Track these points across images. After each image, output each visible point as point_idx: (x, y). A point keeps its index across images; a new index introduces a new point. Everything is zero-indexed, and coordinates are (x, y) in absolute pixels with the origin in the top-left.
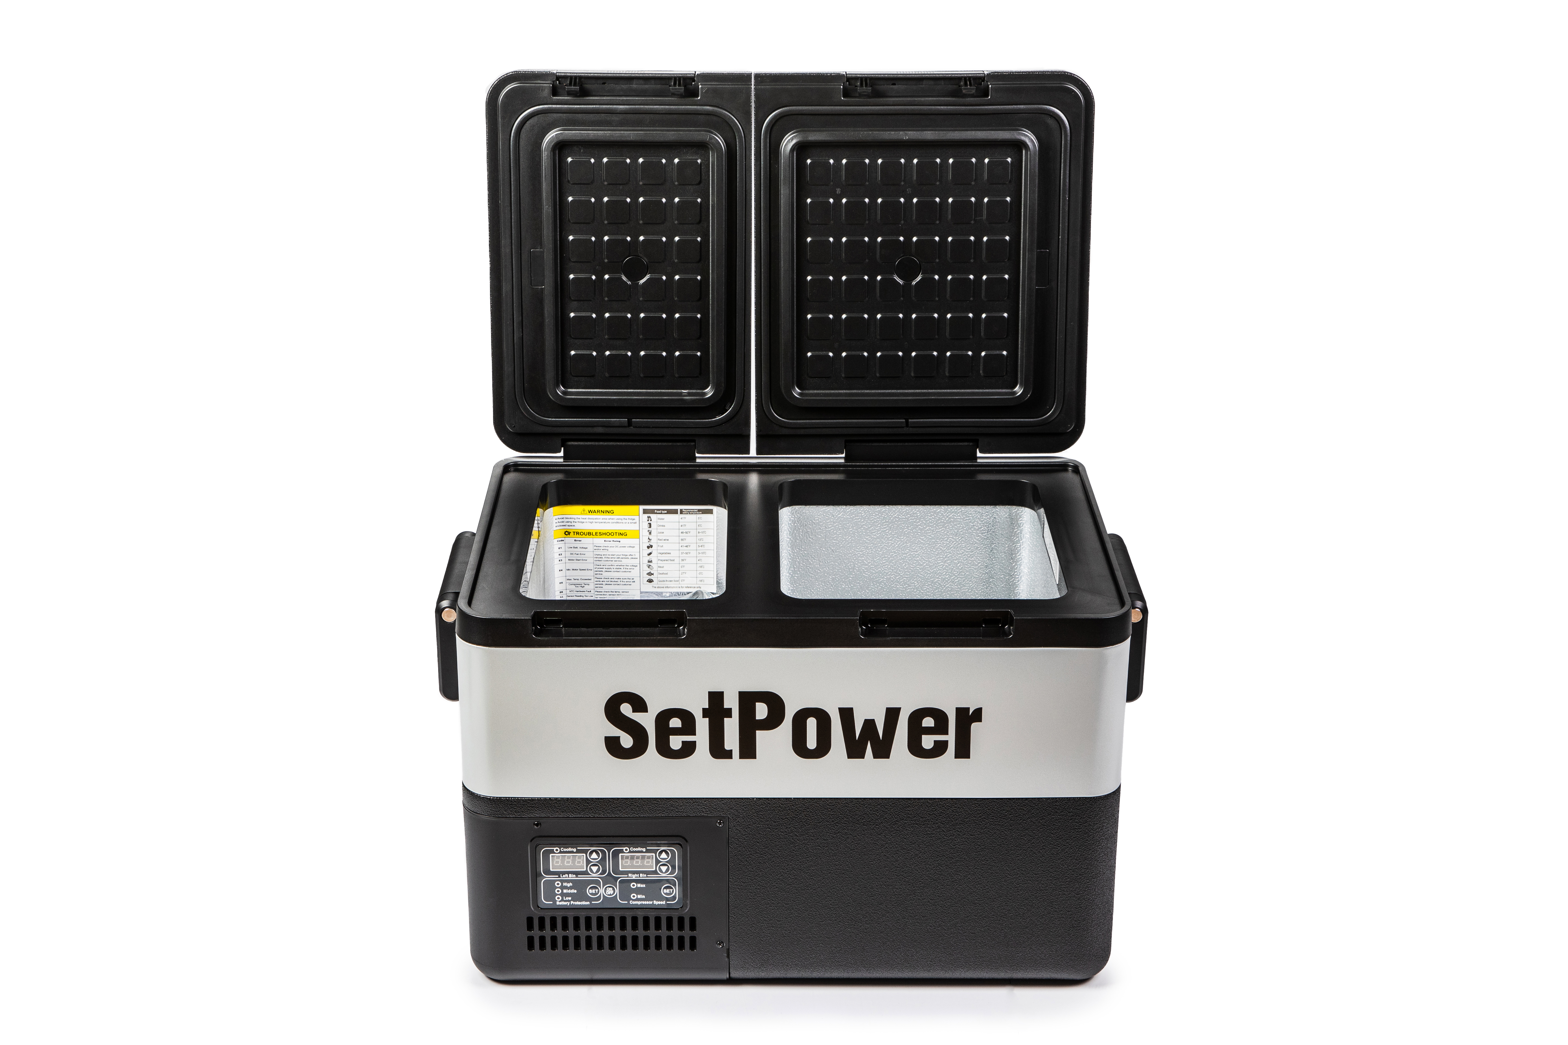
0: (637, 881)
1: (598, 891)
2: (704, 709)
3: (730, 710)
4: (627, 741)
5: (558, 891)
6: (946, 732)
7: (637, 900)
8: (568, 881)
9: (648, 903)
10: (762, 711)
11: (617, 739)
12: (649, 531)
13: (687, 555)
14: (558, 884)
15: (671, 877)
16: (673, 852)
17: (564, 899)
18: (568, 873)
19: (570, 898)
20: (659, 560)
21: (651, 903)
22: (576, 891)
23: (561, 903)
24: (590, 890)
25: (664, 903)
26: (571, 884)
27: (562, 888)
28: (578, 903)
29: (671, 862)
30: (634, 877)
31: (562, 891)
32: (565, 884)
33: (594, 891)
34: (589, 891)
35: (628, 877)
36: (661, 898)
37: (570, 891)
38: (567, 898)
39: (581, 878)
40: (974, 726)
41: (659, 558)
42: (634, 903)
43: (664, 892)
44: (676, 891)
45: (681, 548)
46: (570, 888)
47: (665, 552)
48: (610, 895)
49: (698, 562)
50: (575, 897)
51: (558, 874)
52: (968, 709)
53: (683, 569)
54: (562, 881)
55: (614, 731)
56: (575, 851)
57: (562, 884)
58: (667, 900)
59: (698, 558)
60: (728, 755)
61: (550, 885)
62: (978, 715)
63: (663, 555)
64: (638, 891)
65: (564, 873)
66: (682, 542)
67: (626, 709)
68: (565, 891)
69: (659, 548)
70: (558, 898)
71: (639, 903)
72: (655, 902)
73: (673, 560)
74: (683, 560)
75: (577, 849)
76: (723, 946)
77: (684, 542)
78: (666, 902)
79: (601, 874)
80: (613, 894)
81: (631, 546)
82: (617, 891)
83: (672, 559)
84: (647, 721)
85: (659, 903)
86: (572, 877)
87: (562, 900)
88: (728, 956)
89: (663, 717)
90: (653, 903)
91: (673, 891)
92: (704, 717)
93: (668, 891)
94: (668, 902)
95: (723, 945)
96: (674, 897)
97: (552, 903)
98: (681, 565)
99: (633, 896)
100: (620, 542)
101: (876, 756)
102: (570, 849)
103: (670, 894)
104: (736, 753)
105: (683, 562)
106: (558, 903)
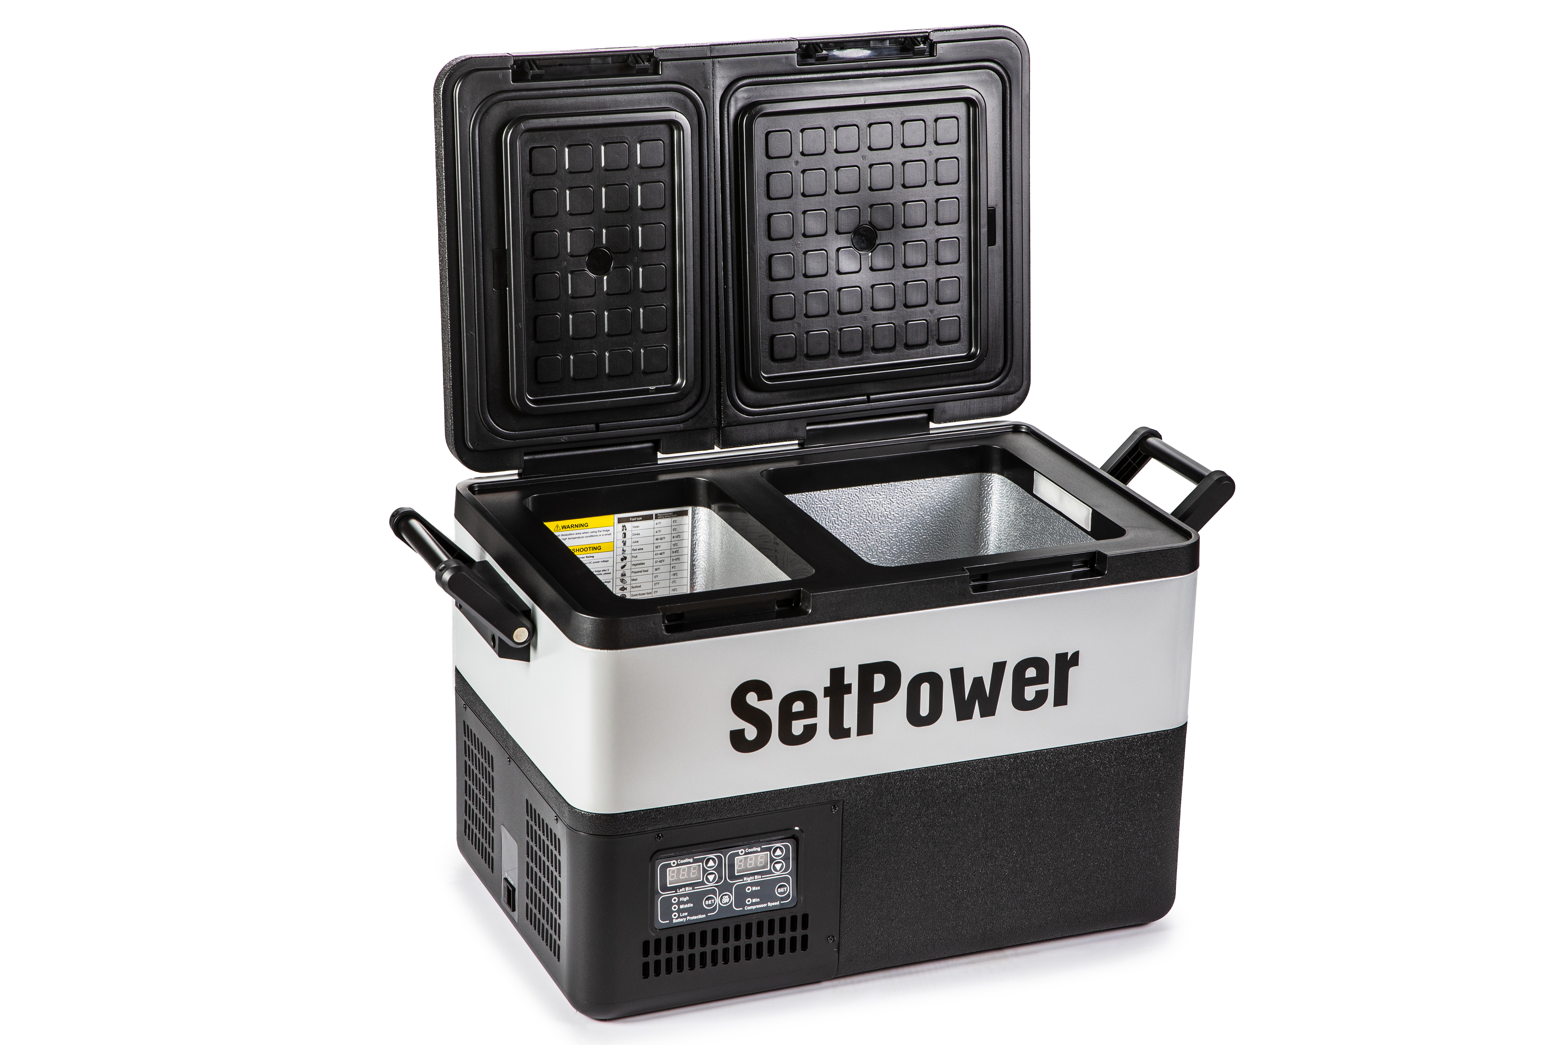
0: (752, 884)
1: (714, 901)
2: (826, 689)
3: (850, 685)
4: (751, 733)
5: (674, 908)
6: (1046, 681)
7: (753, 904)
8: (684, 896)
9: (762, 906)
10: (879, 682)
11: (742, 731)
12: (623, 541)
13: (661, 564)
14: (674, 900)
15: (786, 875)
16: (787, 847)
17: (681, 916)
18: (685, 886)
19: (686, 914)
20: (633, 572)
21: (765, 905)
22: (692, 905)
23: (677, 921)
24: (707, 902)
25: (778, 903)
26: (687, 898)
27: (679, 903)
28: (694, 918)
29: (786, 858)
30: (749, 880)
31: (679, 907)
32: (681, 899)
33: (710, 902)
34: (705, 903)
35: (743, 881)
36: (776, 899)
37: (686, 906)
38: (684, 914)
39: (698, 889)
40: (1072, 671)
41: (632, 570)
42: (749, 908)
43: (778, 891)
44: (789, 889)
45: (655, 557)
46: (687, 902)
47: (639, 562)
48: (727, 903)
49: (672, 570)
50: (691, 912)
51: (675, 889)
52: (1067, 653)
53: (657, 579)
54: (679, 896)
55: (739, 724)
56: (692, 861)
57: (679, 899)
58: (782, 899)
59: (672, 566)
60: (846, 733)
61: (667, 902)
62: (1074, 660)
63: (637, 566)
64: (753, 895)
65: (680, 887)
66: (657, 549)
67: (752, 698)
68: (682, 907)
69: (633, 559)
70: (675, 915)
71: (754, 907)
72: (770, 904)
73: (647, 571)
74: (656, 570)
75: (694, 859)
76: (834, 941)
77: (659, 549)
78: (780, 903)
79: (716, 883)
80: (729, 902)
81: (605, 560)
82: (733, 898)
83: (645, 569)
84: (771, 708)
85: (774, 904)
86: (689, 890)
87: (679, 917)
88: (838, 952)
89: (787, 702)
90: (767, 905)
91: (787, 889)
92: (825, 696)
93: (781, 890)
94: (782, 902)
95: (834, 939)
96: (789, 895)
97: (668, 921)
98: (654, 575)
99: (749, 901)
100: (593, 557)
101: (983, 714)
102: (686, 860)
103: (784, 892)
104: (854, 731)
105: (656, 572)
106: (674, 921)
